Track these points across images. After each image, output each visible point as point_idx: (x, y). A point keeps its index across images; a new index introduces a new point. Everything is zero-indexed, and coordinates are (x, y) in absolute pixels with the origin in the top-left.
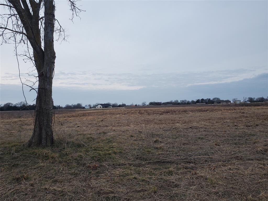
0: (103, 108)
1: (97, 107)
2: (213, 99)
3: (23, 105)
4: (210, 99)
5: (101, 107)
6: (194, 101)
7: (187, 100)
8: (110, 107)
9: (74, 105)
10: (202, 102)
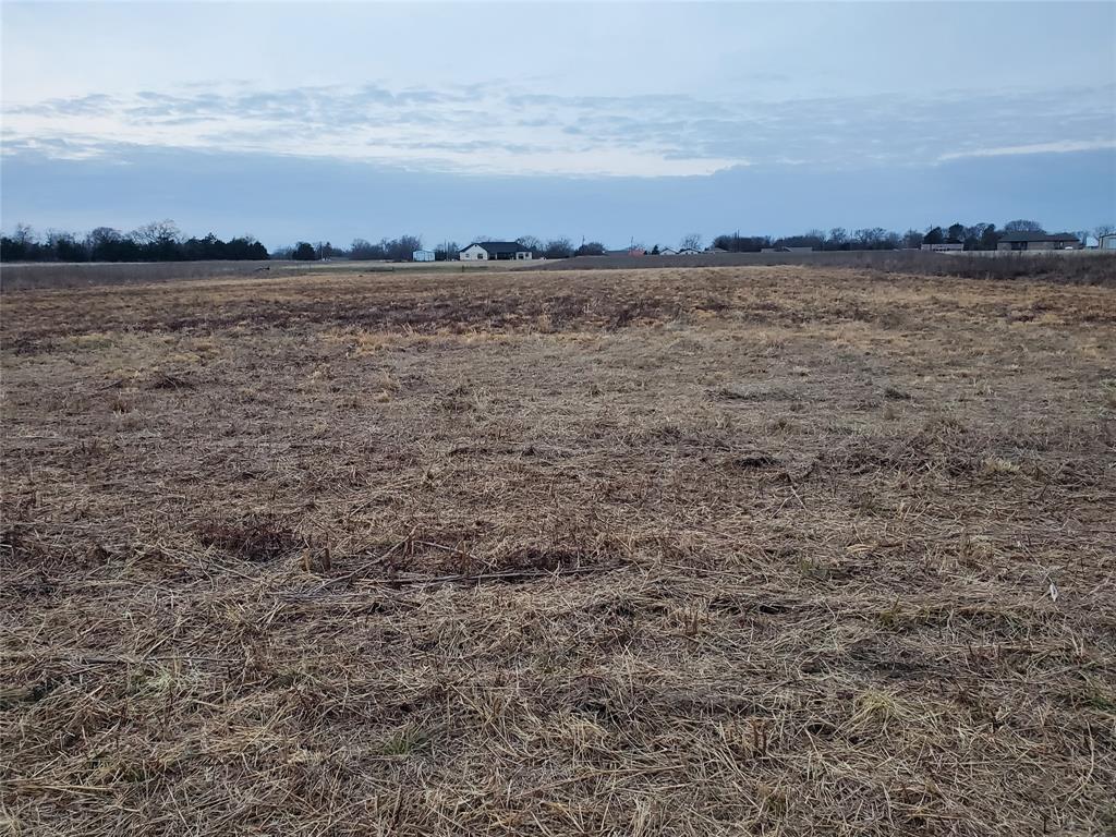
0: (491, 258)
1: (467, 256)
2: (1007, 228)
3: (160, 237)
4: (992, 226)
5: (480, 256)
6: (919, 232)
7: (889, 231)
8: (521, 257)
9: (389, 241)
10: (952, 240)
